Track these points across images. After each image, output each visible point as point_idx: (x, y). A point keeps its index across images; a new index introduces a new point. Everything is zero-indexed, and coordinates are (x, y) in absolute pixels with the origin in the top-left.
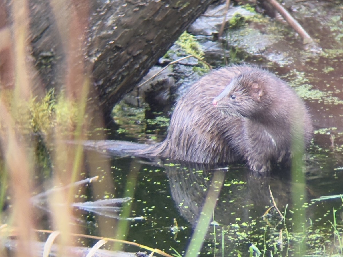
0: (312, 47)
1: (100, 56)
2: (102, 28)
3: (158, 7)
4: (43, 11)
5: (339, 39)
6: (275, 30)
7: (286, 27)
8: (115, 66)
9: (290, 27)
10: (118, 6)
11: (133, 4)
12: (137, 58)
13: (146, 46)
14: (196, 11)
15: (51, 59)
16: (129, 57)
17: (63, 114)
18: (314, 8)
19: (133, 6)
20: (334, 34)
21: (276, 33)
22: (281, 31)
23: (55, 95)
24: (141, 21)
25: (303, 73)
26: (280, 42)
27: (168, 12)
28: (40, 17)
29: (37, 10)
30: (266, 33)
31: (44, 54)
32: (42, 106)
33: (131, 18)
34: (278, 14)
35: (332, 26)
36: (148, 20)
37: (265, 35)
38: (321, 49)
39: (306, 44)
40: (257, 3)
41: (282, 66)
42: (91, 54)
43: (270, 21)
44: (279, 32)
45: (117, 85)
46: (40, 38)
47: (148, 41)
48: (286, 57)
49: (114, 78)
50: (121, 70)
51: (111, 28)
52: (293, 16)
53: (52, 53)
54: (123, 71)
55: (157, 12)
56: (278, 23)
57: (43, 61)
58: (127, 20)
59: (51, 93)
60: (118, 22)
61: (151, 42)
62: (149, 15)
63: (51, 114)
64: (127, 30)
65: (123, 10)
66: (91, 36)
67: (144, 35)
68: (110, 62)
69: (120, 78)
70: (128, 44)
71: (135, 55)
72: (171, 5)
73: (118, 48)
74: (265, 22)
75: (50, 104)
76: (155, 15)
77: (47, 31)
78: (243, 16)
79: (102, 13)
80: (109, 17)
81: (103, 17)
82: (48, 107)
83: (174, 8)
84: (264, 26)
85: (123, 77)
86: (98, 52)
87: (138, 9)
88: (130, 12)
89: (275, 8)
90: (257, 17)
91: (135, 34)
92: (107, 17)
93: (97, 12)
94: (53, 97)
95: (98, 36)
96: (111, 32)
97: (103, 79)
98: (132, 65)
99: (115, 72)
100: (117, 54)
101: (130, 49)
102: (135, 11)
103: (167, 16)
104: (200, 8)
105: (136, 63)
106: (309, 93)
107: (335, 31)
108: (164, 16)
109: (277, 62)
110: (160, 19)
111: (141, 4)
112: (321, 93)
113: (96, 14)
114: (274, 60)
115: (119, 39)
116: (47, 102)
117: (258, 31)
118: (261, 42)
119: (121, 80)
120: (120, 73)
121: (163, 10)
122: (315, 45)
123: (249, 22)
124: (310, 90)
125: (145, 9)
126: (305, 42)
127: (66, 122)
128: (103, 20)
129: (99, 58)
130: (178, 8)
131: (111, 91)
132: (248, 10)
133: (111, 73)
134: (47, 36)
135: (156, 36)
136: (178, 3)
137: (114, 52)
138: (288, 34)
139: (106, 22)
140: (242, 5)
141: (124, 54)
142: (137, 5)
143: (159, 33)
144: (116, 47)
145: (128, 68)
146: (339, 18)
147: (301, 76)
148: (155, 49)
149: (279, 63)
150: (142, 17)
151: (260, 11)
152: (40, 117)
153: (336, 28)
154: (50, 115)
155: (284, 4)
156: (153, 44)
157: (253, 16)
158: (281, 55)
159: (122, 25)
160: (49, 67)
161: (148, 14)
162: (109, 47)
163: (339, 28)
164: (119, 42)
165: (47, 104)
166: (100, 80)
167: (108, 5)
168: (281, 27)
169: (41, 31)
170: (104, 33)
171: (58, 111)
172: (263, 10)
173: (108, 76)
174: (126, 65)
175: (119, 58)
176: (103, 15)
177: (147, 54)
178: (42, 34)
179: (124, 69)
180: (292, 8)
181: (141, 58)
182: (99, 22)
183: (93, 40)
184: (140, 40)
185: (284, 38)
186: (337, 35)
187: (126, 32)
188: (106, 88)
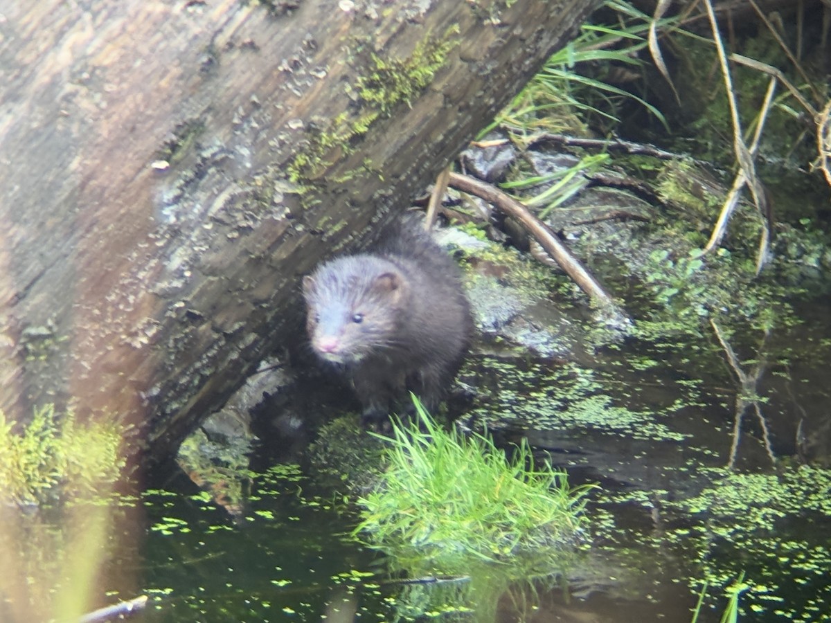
0: (609, 316)
1: (155, 336)
2: (160, 273)
3: (281, 231)
4: (32, 239)
5: (666, 300)
6: (530, 278)
7: (553, 272)
8: (187, 354)
9: (562, 273)
10: (192, 230)
11: (227, 224)
12: (232, 338)
13: (254, 312)
14: (361, 240)
15: (48, 342)
16: (215, 336)
17: (72, 459)
18: (612, 233)
19: (227, 229)
20: (655, 289)
21: (533, 285)
22: (544, 281)
23: (55, 419)
24: (245, 260)
25: (589, 371)
26: (541, 304)
27: (301, 241)
28: (26, 252)
29: (17, 239)
30: (512, 286)
31: (33, 331)
32: (25, 443)
33: (221, 253)
34: (537, 244)
35: (652, 272)
36: (259, 258)
37: (508, 289)
38: (627, 320)
39: (595, 310)
40: (490, 220)
41: (544, 356)
42: (133, 330)
43: (519, 258)
44: (539, 282)
45: (189, 397)
46: (24, 296)
47: (257, 302)
48: (554, 337)
49: (184, 381)
50: (198, 365)
51: (179, 274)
52: (568, 250)
53: (50, 328)
54: (204, 367)
55: (279, 241)
56: (537, 263)
57: (30, 347)
58: (212, 257)
59: (46, 415)
60: (194, 263)
61: (264, 305)
62: (259, 249)
63: (45, 460)
64: (211, 278)
65: (205, 237)
66: (136, 293)
67: (250, 289)
68: (176, 347)
69: (196, 382)
70: (215, 309)
71: (230, 331)
72: (306, 225)
73: (193, 318)
74: (509, 262)
75: (42, 439)
76: (272, 248)
77: (40, 281)
78: (462, 247)
79: (160, 244)
80: (173, 252)
81: (161, 252)
82: (40, 446)
83: (313, 233)
84: (506, 270)
85: (204, 379)
86: (149, 325)
87: (236, 234)
88: (220, 241)
89: (529, 231)
90: (490, 251)
91: (231, 287)
92: (168, 252)
93: (149, 240)
94: (50, 422)
95: (150, 291)
96: (178, 284)
97: (158, 385)
98: (223, 353)
99: (187, 369)
100: (192, 331)
101: (219, 320)
102: (231, 240)
103: (298, 250)
104: (368, 232)
105: (232, 349)
106: (606, 414)
107: (657, 282)
108: (292, 249)
109: (535, 346)
110: (284, 256)
111: (243, 224)
112: (630, 414)
113: (147, 245)
114: (529, 342)
115: (195, 298)
116: (36, 434)
117: (493, 279)
118: (499, 303)
119: (199, 387)
120: (197, 371)
121: (291, 235)
122: (616, 311)
123: (473, 260)
124: (606, 408)
125: (252, 235)
126: (593, 304)
127: (77, 476)
128: (160, 258)
129: (151, 339)
130: (322, 233)
131: (177, 410)
132: (472, 235)
133: (177, 370)
134: (38, 292)
135: (276, 291)
136: (321, 222)
137: (184, 325)
138: (558, 286)
139: (166, 263)
140: (458, 224)
141: (204, 332)
142: (234, 226)
143: (281, 285)
144: (189, 315)
145: (214, 361)
146: (665, 254)
147: (586, 378)
148: (273, 318)
149: (538, 350)
150: (246, 252)
151: (497, 238)
152: (23, 467)
153: (658, 276)
154: (44, 463)
155: (548, 223)
156: (269, 309)
157: (482, 249)
158: (544, 332)
159: (200, 268)
160: (42, 358)
161: (258, 246)
162: (174, 315)
163: (665, 276)
164: (194, 304)
165: (37, 439)
166: (154, 385)
167: (170, 226)
168: (543, 272)
169: (27, 283)
170: (164, 285)
171: (61, 454)
172: (504, 236)
173: (172, 377)
174: (209, 354)
175: (195, 338)
176: (161, 248)
177: (254, 331)
178: (28, 288)
179: (204, 362)
180: (565, 233)
181: (242, 338)
182: (153, 263)
183: (138, 301)
184: (240, 301)
185: (549, 297)
186: (661, 290)
187: (211, 283)
188: (167, 404)
